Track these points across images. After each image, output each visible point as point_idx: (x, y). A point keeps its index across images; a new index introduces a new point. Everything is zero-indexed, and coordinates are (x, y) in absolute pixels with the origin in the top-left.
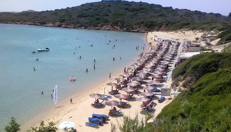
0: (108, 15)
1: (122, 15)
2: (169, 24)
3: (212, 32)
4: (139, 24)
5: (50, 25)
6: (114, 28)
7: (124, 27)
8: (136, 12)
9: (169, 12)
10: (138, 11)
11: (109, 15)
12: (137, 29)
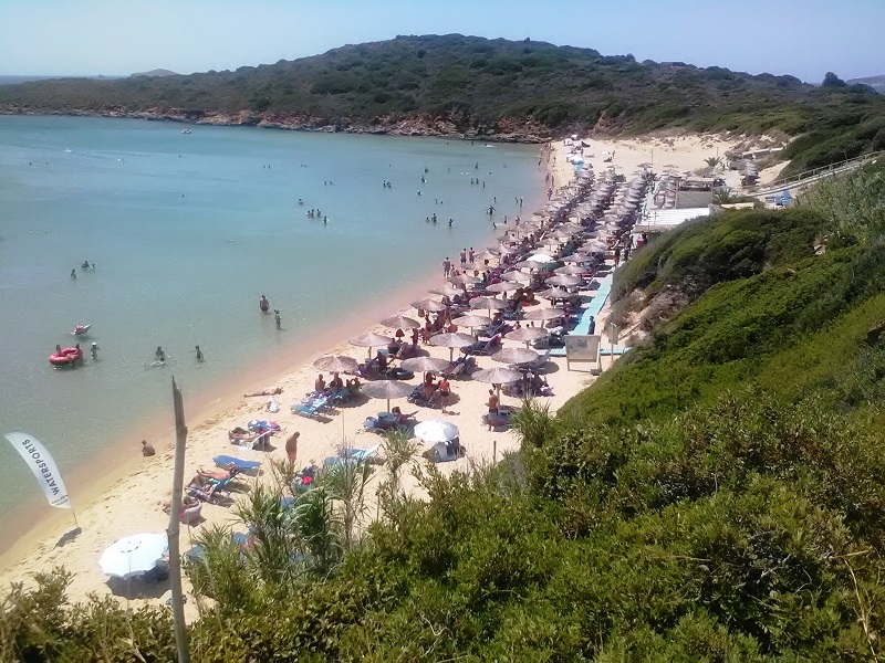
0: (416, 86)
1: (463, 84)
2: (622, 114)
3: (764, 138)
4: (521, 116)
5: (221, 120)
6: (437, 128)
7: (469, 126)
8: (511, 75)
9: (622, 72)
10: (518, 69)
11: (420, 85)
12: (513, 130)
